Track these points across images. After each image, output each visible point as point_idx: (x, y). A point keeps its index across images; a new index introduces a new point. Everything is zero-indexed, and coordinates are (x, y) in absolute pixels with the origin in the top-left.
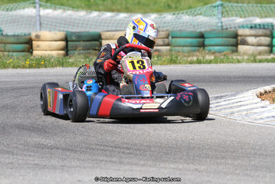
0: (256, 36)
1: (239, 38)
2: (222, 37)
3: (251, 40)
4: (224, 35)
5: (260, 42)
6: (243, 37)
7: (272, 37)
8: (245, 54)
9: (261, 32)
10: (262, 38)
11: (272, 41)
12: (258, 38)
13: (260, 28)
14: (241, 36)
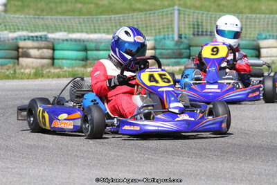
0: (39, 48)
1: (20, 50)
2: (4, 50)
3: (33, 52)
4: (6, 47)
5: (43, 54)
6: (25, 50)
7: (54, 49)
8: (27, 67)
9: (43, 44)
10: (45, 50)
11: (53, 53)
12: (41, 51)
13: (42, 41)
14: (22, 48)
